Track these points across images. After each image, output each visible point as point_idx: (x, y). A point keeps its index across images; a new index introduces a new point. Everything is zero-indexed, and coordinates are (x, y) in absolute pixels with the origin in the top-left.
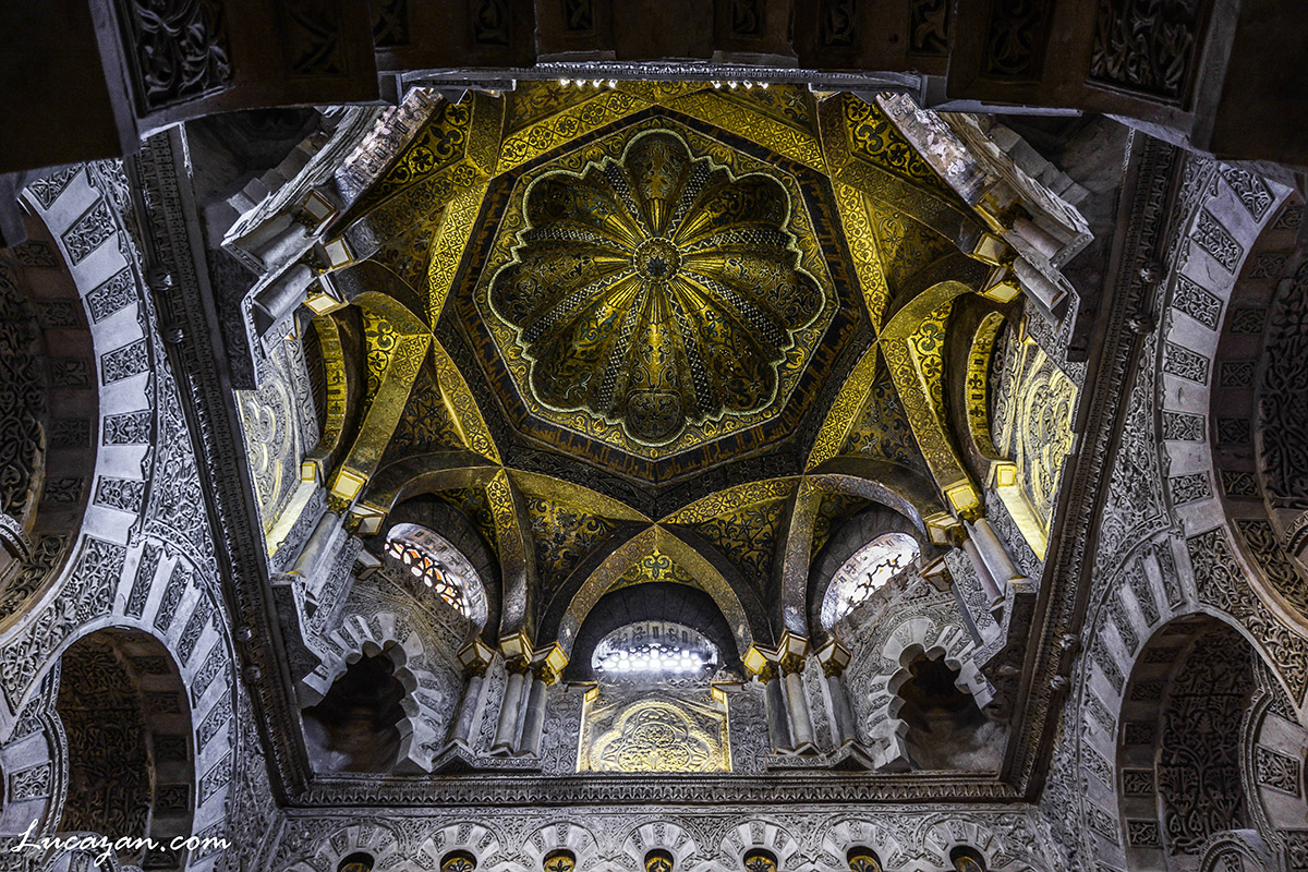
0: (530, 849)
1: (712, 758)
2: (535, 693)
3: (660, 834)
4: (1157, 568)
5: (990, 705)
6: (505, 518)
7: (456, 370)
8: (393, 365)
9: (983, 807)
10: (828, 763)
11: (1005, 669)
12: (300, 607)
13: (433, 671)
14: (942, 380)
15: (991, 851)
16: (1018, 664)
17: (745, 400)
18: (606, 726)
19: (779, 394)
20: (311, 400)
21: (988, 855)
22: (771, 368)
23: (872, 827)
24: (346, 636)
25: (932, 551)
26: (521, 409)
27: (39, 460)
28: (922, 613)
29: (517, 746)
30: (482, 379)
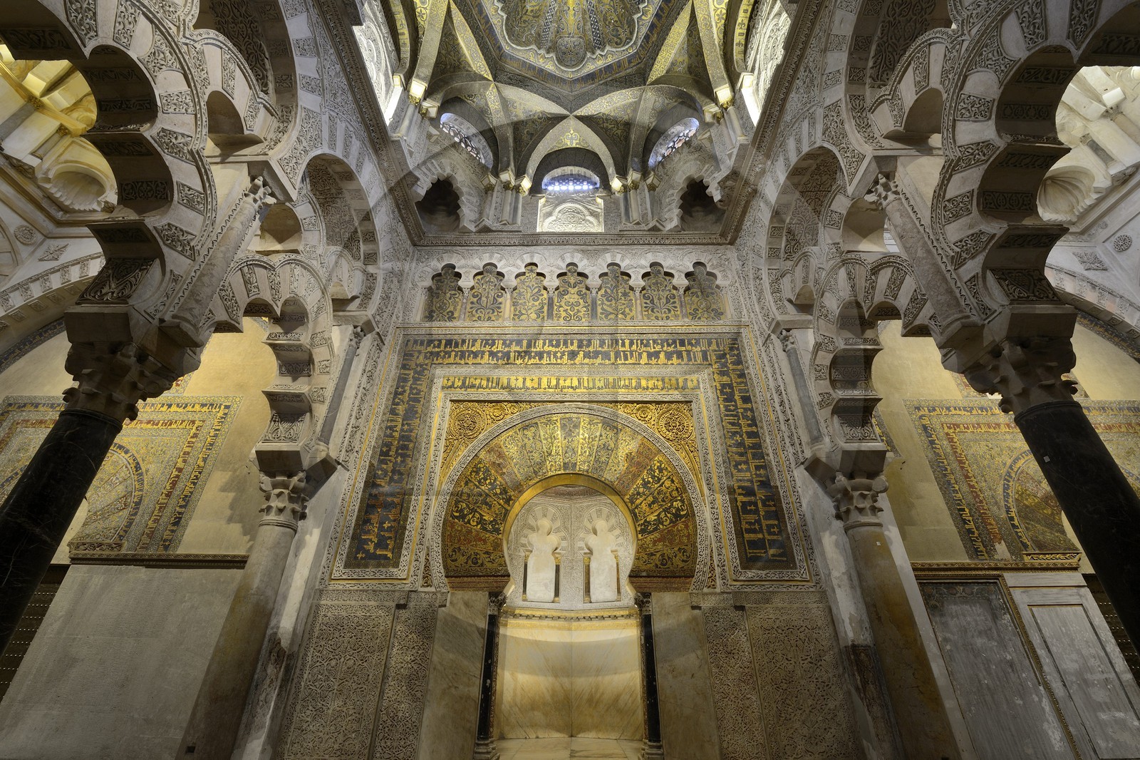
0: (519, 262)
1: (597, 227)
2: (517, 199)
3: (573, 257)
4: (807, 125)
5: (720, 201)
6: (497, 112)
7: (464, 20)
8: (430, 17)
9: (710, 247)
10: (646, 228)
11: (729, 183)
12: (406, 152)
13: (470, 188)
14: (725, 25)
15: (710, 264)
16: (735, 181)
17: (619, 41)
18: (550, 214)
19: (637, 37)
20: (390, 37)
21: (708, 266)
22: (633, 20)
23: (661, 254)
24: (430, 170)
25: (705, 125)
26: (500, 48)
27: (268, 66)
28: (696, 159)
29: (510, 221)
30: (478, 28)
